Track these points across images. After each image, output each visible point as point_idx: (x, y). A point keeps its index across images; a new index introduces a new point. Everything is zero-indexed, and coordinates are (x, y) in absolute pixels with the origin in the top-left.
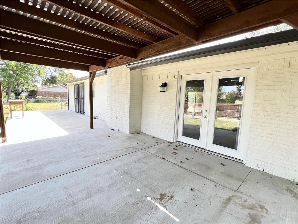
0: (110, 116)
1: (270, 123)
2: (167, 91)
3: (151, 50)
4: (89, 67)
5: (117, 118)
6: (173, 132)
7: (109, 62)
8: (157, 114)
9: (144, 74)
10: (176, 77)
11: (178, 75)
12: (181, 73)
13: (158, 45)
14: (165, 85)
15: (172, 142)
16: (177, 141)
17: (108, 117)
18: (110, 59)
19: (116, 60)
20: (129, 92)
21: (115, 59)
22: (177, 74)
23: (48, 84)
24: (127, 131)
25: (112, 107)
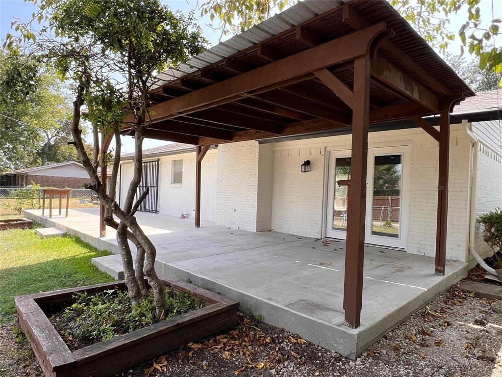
0: (221, 208)
1: (427, 203)
2: (310, 171)
3: (300, 127)
4: (199, 138)
5: (235, 211)
6: (320, 226)
7: (237, 135)
8: (296, 203)
9: (276, 149)
10: (323, 153)
11: (325, 151)
12: (328, 149)
13: (308, 123)
14: (307, 163)
15: (320, 238)
16: (326, 237)
17: (218, 211)
18: (241, 132)
19: (249, 133)
20: (257, 173)
21: (247, 133)
22: (324, 149)
23: (39, 161)
24: (253, 228)
25: (225, 196)
